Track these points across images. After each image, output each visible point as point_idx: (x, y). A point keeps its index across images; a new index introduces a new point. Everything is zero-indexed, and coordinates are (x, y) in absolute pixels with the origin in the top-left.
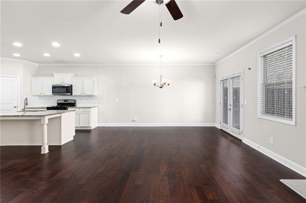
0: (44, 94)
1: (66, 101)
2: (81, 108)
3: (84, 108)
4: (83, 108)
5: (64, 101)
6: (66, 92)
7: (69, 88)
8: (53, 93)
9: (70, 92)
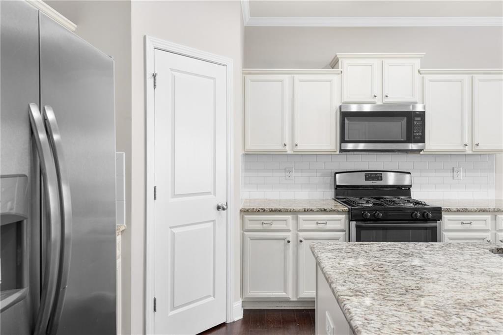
0: (299, 148)
1: (373, 178)
5: (367, 179)
6: (404, 139)
7: (419, 119)
8: (343, 140)
9: (422, 140)
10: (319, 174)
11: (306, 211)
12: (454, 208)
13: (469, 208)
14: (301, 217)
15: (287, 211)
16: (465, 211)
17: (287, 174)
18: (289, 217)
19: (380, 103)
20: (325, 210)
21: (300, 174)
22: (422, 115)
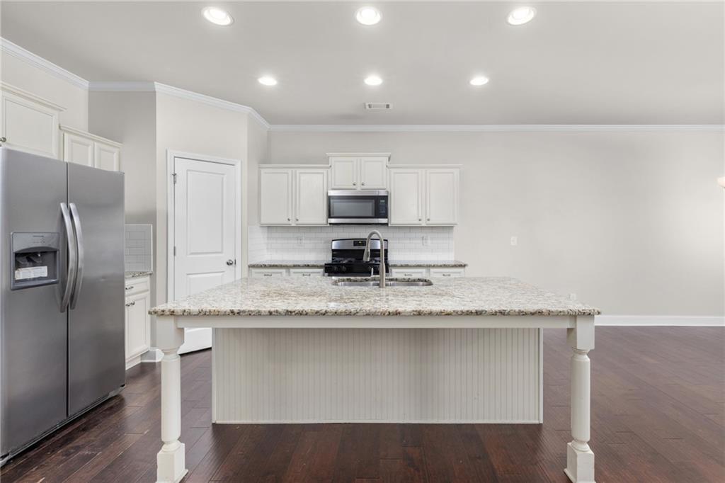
0: (300, 222)
1: (360, 245)
2: (434, 266)
3: (445, 266)
4: (441, 266)
5: (354, 245)
6: (373, 216)
7: (383, 201)
8: (330, 216)
9: (386, 216)
10: (323, 242)
11: (295, 266)
12: (399, 264)
13: (409, 264)
14: (292, 270)
15: (281, 267)
16: (407, 266)
17: (299, 241)
18: (284, 271)
19: (359, 189)
20: (308, 266)
21: (308, 242)
22: (385, 198)
